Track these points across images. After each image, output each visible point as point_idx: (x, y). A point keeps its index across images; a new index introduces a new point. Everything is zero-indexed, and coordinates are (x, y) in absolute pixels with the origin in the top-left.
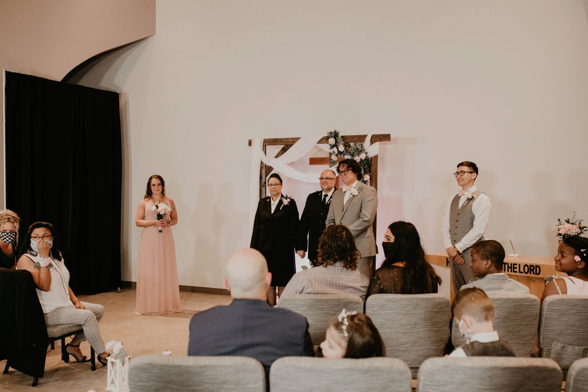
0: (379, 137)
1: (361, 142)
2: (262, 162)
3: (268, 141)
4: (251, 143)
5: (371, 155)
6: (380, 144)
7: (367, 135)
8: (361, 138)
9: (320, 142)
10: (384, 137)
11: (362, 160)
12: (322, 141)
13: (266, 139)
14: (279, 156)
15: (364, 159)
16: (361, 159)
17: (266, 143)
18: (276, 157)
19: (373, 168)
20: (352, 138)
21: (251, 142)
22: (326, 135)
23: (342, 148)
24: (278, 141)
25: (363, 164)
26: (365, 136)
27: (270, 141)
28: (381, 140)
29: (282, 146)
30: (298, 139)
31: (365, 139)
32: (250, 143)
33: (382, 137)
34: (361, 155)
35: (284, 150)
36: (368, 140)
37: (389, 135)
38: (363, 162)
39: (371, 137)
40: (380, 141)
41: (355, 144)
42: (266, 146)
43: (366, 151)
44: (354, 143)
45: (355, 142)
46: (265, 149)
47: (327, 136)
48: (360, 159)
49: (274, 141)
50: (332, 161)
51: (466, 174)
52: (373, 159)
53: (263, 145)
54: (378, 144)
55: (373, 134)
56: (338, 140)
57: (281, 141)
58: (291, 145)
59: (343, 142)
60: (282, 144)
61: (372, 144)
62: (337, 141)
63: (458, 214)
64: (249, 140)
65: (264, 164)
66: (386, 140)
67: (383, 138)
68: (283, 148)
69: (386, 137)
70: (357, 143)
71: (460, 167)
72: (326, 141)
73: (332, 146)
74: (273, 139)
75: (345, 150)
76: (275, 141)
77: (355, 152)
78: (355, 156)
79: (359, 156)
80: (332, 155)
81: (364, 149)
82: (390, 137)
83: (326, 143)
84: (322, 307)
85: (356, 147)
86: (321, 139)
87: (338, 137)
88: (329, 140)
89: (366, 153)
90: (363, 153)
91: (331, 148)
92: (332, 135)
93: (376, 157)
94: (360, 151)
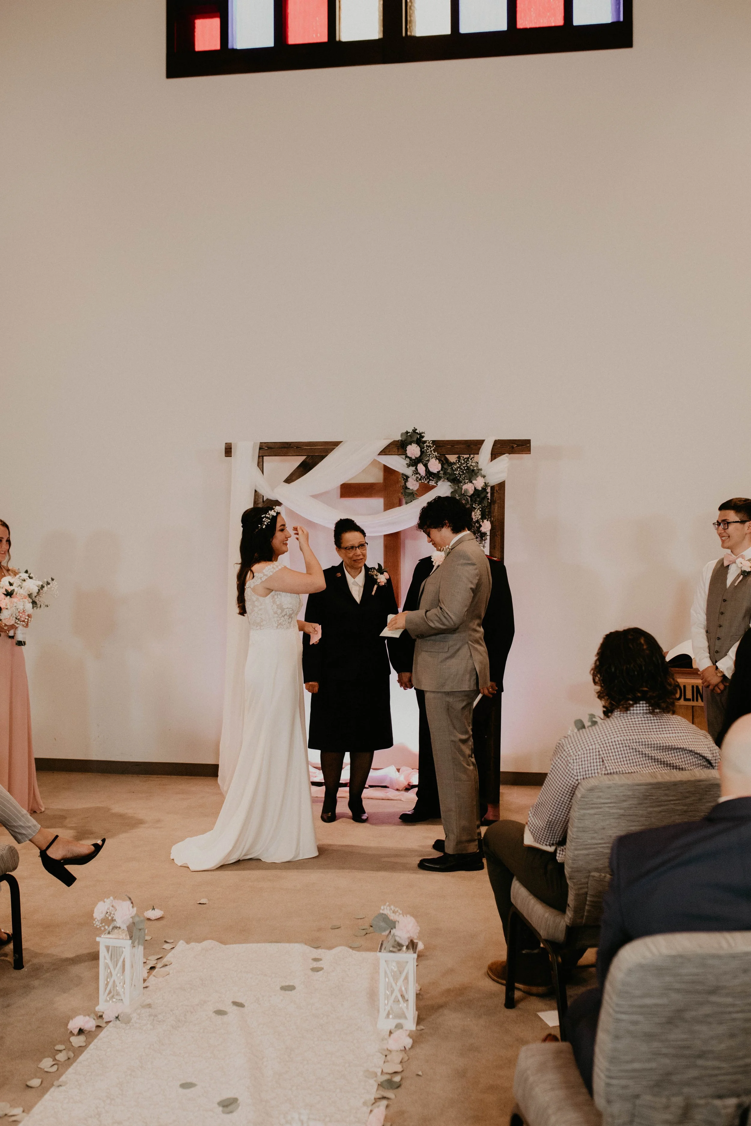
0: (508, 445)
1: (470, 455)
2: (256, 491)
3: (269, 448)
4: (231, 451)
5: (493, 480)
6: (510, 461)
7: (484, 440)
8: (475, 446)
10: (518, 446)
11: (478, 490)
13: (265, 443)
14: (294, 478)
15: (482, 488)
16: (475, 488)
17: (265, 451)
18: (289, 480)
19: (496, 508)
20: (452, 446)
21: (231, 448)
22: (398, 438)
23: (435, 466)
24: (292, 447)
25: (478, 499)
26: (481, 442)
27: (274, 448)
28: (512, 452)
29: (301, 459)
30: (336, 444)
31: (480, 448)
32: (228, 451)
34: (476, 479)
35: (305, 468)
36: (486, 449)
37: (528, 442)
38: (479, 496)
39: (493, 446)
40: (509, 454)
41: (459, 458)
42: (263, 456)
43: (483, 472)
44: (457, 456)
45: (459, 453)
46: (262, 463)
47: (401, 440)
48: (473, 489)
49: (282, 448)
50: (407, 491)
52: (497, 488)
53: (259, 456)
54: (506, 458)
55: (497, 439)
56: (425, 449)
57: (297, 448)
58: (322, 458)
59: (436, 453)
60: (301, 454)
61: (495, 458)
62: (424, 451)
63: (725, 601)
64: (226, 443)
65: (261, 495)
66: (522, 451)
67: (516, 447)
68: (303, 462)
69: (523, 445)
70: (462, 455)
72: (397, 451)
73: (414, 460)
74: (279, 444)
75: (442, 470)
76: (285, 448)
77: (464, 474)
78: (465, 483)
79: (471, 482)
80: (409, 479)
81: (481, 470)
82: (530, 444)
83: (396, 453)
84: (666, 798)
85: (465, 465)
86: (387, 446)
87: (425, 442)
88: (407, 447)
89: (484, 477)
90: (478, 477)
91: (409, 466)
92: (409, 440)
93: (502, 486)
94: (472, 473)
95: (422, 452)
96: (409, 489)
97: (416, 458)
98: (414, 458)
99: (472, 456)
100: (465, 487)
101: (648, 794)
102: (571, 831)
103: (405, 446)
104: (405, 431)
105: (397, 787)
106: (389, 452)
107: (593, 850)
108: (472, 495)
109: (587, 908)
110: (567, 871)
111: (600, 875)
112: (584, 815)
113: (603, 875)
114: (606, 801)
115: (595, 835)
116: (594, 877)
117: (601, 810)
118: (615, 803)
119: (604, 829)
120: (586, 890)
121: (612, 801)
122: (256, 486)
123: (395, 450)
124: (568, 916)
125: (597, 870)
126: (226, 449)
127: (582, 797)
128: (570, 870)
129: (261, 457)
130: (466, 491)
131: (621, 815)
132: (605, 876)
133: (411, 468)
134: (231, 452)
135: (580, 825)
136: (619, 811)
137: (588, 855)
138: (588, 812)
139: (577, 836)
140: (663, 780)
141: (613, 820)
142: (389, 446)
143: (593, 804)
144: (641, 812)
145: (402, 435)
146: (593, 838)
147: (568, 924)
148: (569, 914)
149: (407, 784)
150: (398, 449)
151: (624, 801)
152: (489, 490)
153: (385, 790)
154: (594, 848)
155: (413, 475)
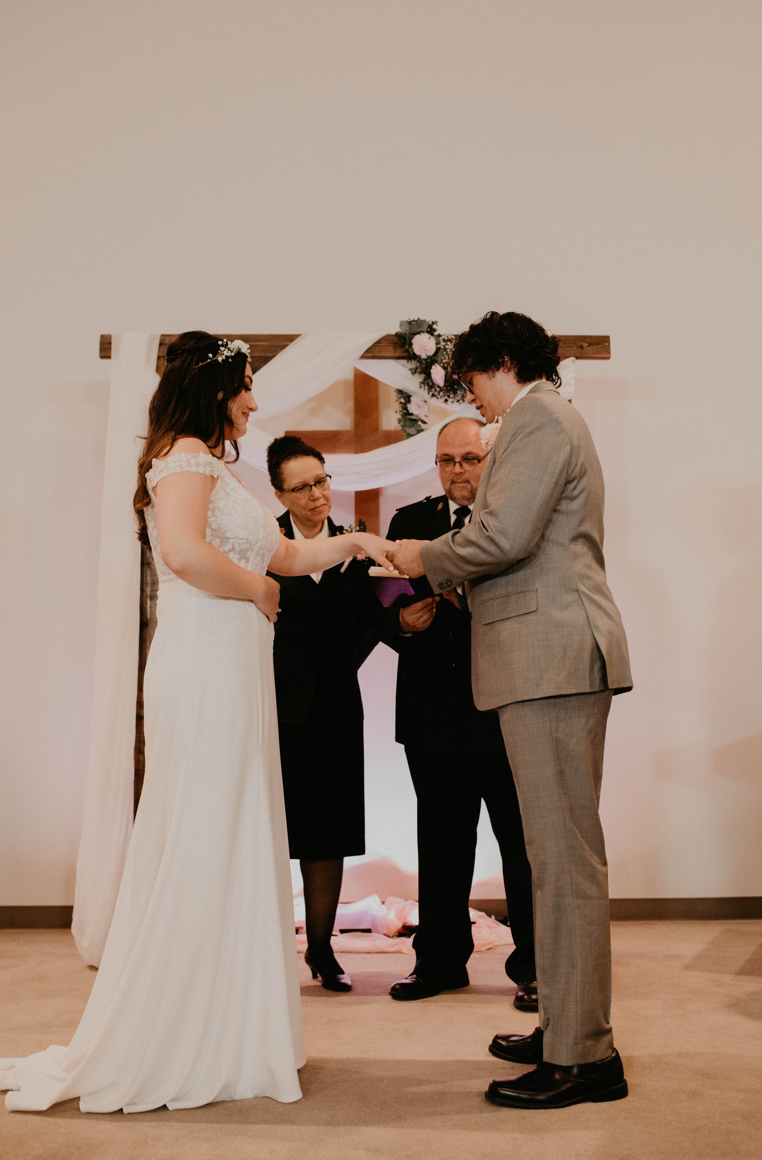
0: (575, 343)
9: (370, 353)
10: (590, 345)
12: (377, 350)
13: (169, 336)
21: (110, 343)
22: (394, 329)
30: (291, 338)
32: (106, 348)
33: (585, 345)
37: (606, 341)
40: (577, 358)
47: (402, 332)
50: (410, 418)
53: (158, 358)
58: (268, 358)
64: (102, 336)
66: (596, 356)
67: (587, 346)
69: (599, 344)
72: (393, 350)
73: (426, 360)
80: (412, 399)
82: (609, 343)
83: (391, 355)
86: (376, 343)
87: (439, 336)
88: (410, 341)
91: (414, 372)
92: (415, 329)
95: (438, 350)
96: (412, 414)
97: (429, 357)
98: (424, 356)
103: (408, 342)
104: (406, 319)
105: (385, 931)
106: (380, 352)
123: (391, 348)
126: (102, 344)
133: (417, 376)
134: (110, 349)
142: (379, 342)
145: (402, 324)
149: (400, 925)
150: (395, 348)
153: (367, 936)
155: (421, 387)
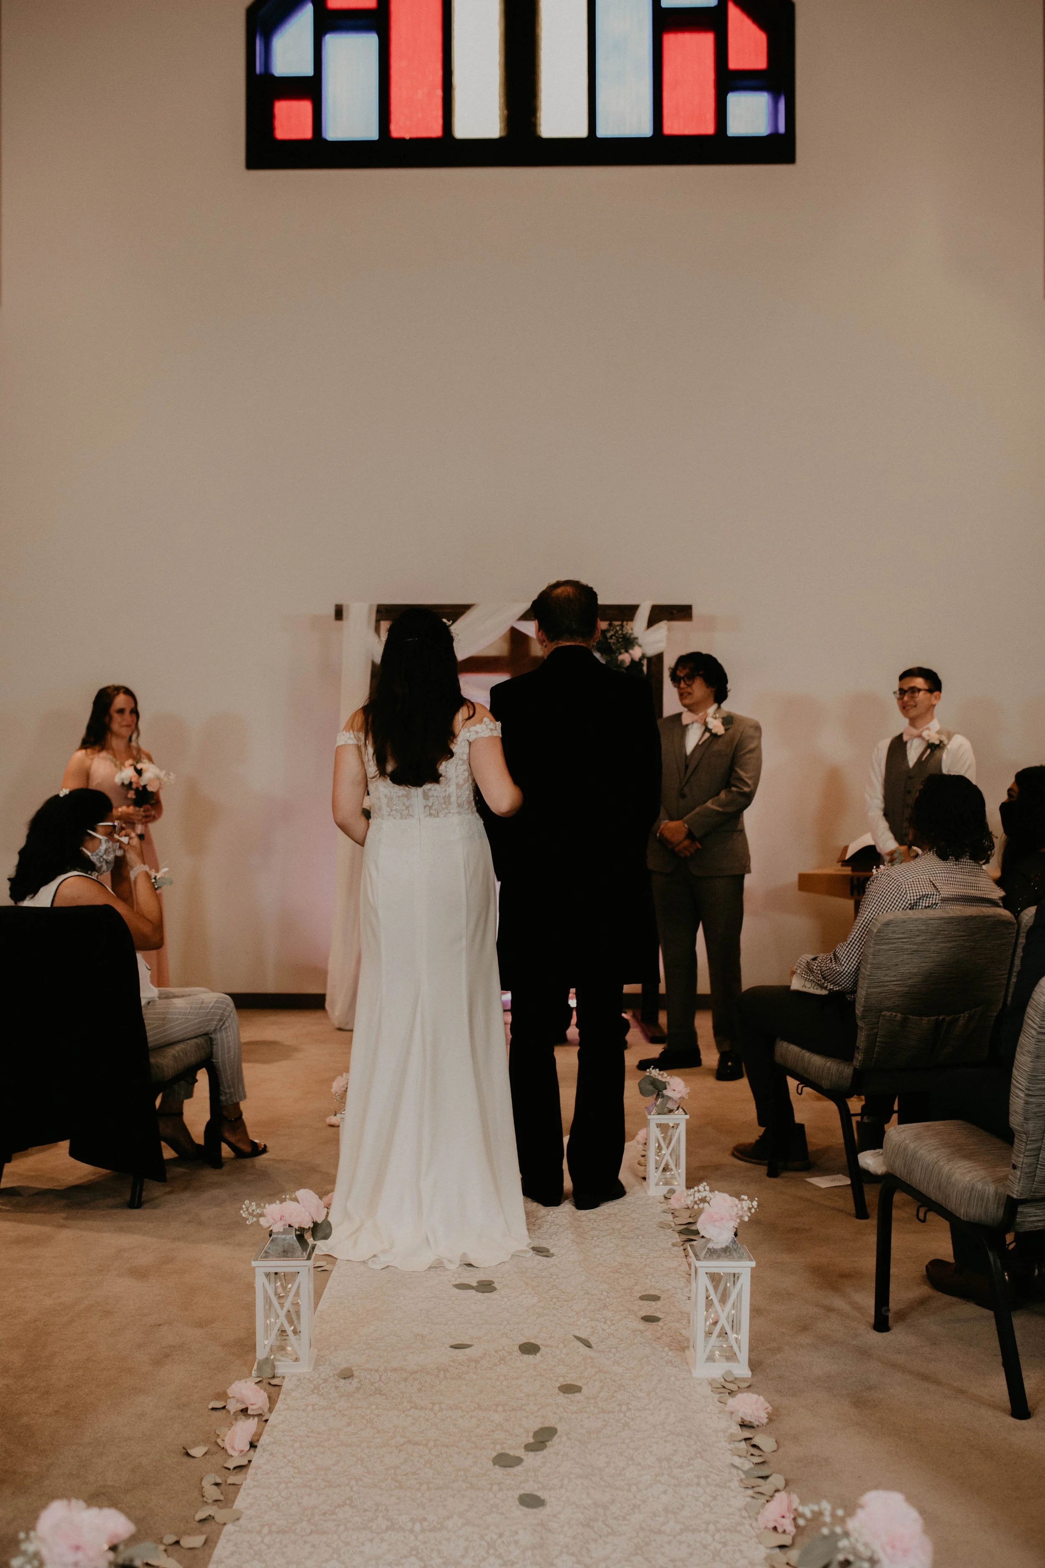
0: (667, 611)
1: (623, 621)
3: (387, 611)
4: (342, 614)
5: (651, 652)
6: (669, 629)
7: (639, 605)
8: (628, 612)
9: (525, 617)
10: (678, 611)
11: (634, 661)
13: (384, 605)
15: (638, 659)
16: (632, 659)
17: (382, 615)
21: (342, 610)
26: (636, 608)
28: (672, 619)
30: (468, 607)
31: (634, 614)
32: (339, 613)
33: (674, 612)
34: (632, 649)
36: (643, 615)
38: (635, 668)
39: (651, 612)
40: (667, 621)
41: (610, 625)
42: (380, 621)
43: (640, 641)
44: (609, 622)
45: (610, 620)
46: (379, 629)
48: (630, 660)
51: (921, 693)
52: (654, 660)
53: (376, 621)
54: (665, 626)
55: (655, 604)
61: (652, 626)
63: (911, 778)
64: (336, 605)
66: (681, 618)
69: (684, 611)
70: (614, 622)
71: (907, 680)
77: (619, 642)
78: (620, 653)
79: (627, 651)
81: (637, 638)
82: (692, 611)
84: (957, 933)
85: (620, 632)
89: (640, 646)
90: (634, 646)
93: (660, 657)
94: (629, 642)
99: (625, 623)
100: (621, 657)
101: (941, 929)
102: (864, 968)
107: (885, 988)
108: (629, 667)
109: (876, 1049)
110: (859, 1010)
111: (891, 1014)
112: (879, 951)
113: (894, 1014)
114: (900, 936)
115: (888, 972)
116: (884, 1016)
117: (895, 945)
118: (909, 938)
119: (897, 965)
120: (876, 1030)
121: (906, 936)
122: (373, 656)
124: (857, 1059)
125: (889, 1009)
126: (336, 611)
127: (877, 932)
128: (862, 1009)
129: (378, 621)
130: (623, 662)
131: (914, 951)
132: (896, 1016)
135: (875, 962)
136: (912, 946)
137: (880, 993)
138: (883, 947)
139: (871, 973)
140: (955, 915)
141: (905, 957)
143: (887, 939)
144: (933, 947)
146: (886, 975)
147: (858, 1067)
148: (859, 1057)
151: (918, 936)
152: (645, 662)
154: (887, 986)
